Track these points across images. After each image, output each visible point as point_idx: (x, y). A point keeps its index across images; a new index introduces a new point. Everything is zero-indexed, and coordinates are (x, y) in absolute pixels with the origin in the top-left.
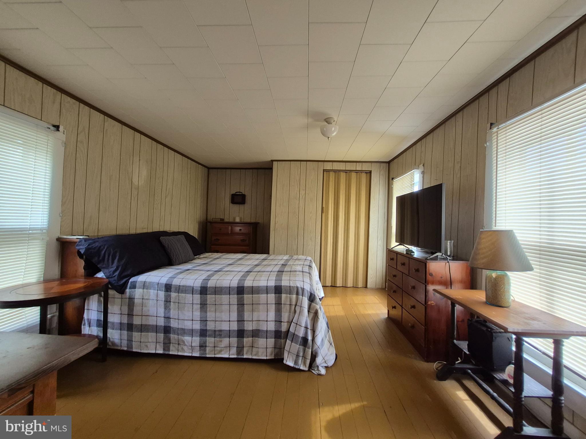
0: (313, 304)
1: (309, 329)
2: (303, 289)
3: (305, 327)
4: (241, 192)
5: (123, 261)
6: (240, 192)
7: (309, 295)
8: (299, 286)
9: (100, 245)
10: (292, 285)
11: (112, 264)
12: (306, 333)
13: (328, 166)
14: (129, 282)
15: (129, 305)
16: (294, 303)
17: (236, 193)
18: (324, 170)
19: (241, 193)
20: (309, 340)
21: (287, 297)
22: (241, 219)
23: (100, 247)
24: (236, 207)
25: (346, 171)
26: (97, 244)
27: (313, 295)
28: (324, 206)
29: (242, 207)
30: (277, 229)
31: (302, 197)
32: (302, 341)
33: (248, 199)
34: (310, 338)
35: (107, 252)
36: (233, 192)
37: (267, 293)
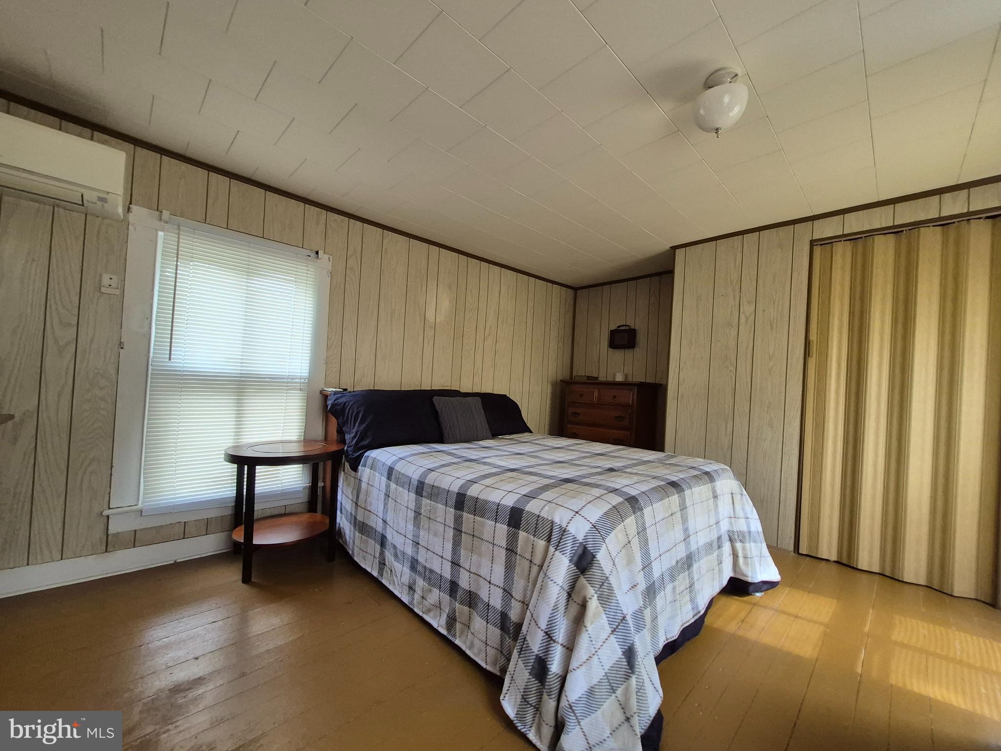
0: (582, 580)
1: (558, 643)
2: (564, 531)
3: (546, 633)
4: (628, 326)
6: (626, 326)
7: (580, 551)
8: (557, 520)
9: (346, 401)
10: (544, 514)
12: (547, 650)
13: (828, 229)
14: (363, 456)
15: (358, 490)
16: (537, 560)
17: (618, 327)
18: (813, 243)
19: (627, 328)
20: (550, 673)
21: (527, 539)
22: (626, 376)
23: (345, 403)
24: (618, 356)
25: (895, 230)
26: (343, 400)
27: (590, 556)
29: (629, 353)
32: (536, 666)
33: (641, 338)
34: (555, 667)
35: (350, 410)
36: (613, 327)
37: (496, 519)
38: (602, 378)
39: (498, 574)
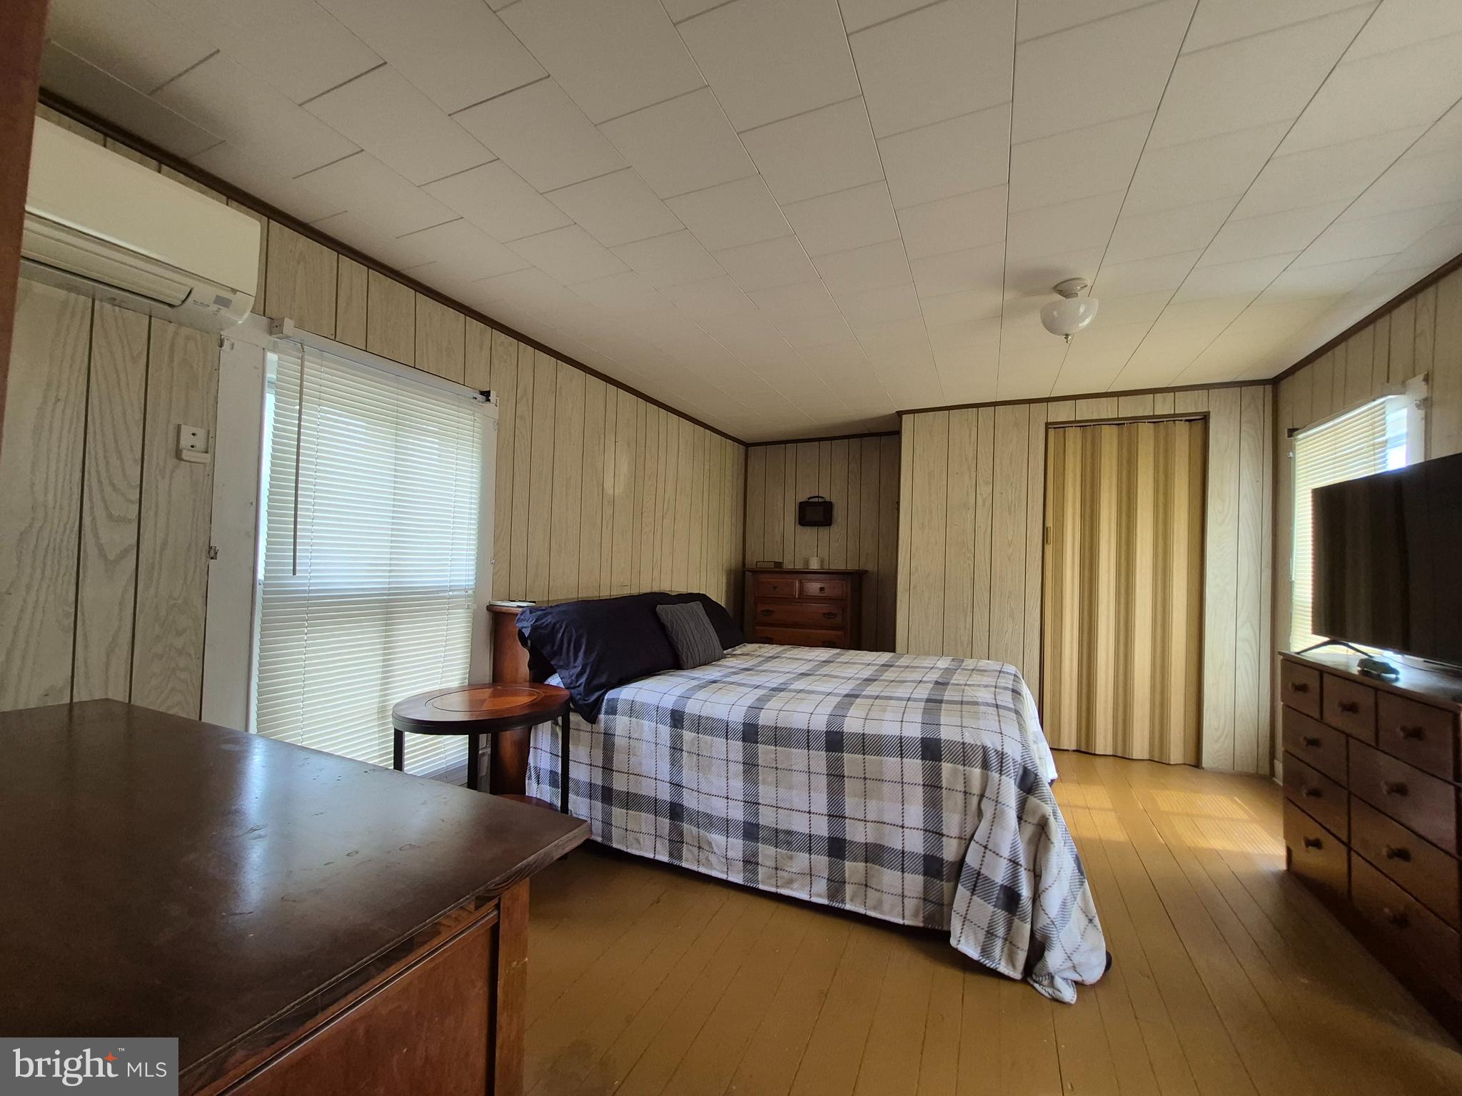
0: (1033, 800)
1: (1021, 865)
2: (1001, 756)
3: (1010, 860)
4: (822, 498)
5: (594, 655)
6: (818, 497)
7: (1021, 772)
8: (989, 744)
9: (554, 621)
10: (968, 739)
11: (575, 660)
12: (1014, 876)
13: (1061, 413)
14: (603, 699)
15: (605, 749)
16: (976, 788)
17: (809, 498)
18: (1047, 424)
19: (820, 500)
20: (1022, 898)
21: (955, 771)
22: (822, 561)
23: (555, 624)
24: (810, 534)
25: (1119, 422)
26: (549, 619)
27: (1033, 776)
28: (1049, 524)
29: (823, 532)
30: (915, 587)
31: (984, 503)
32: (1001, 896)
33: (839, 513)
34: (1025, 892)
35: (566, 635)
36: (803, 497)
37: (902, 754)
38: (788, 565)
39: (915, 813)
